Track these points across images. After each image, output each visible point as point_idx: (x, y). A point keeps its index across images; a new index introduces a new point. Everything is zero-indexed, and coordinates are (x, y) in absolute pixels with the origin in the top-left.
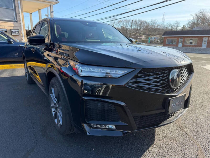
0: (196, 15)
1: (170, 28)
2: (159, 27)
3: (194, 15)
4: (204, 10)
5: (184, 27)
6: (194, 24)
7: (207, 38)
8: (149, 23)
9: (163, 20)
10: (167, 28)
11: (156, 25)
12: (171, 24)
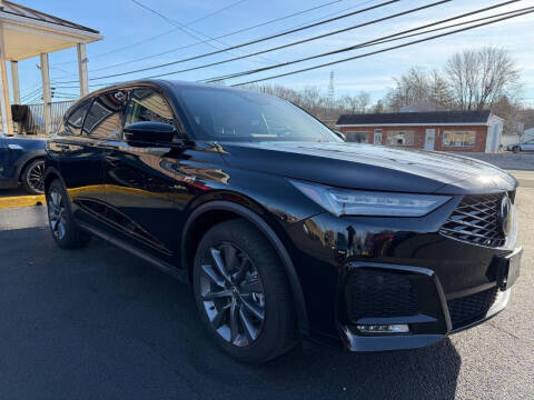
0: (404, 79)
1: (348, 107)
2: (323, 104)
3: (400, 80)
4: (418, 68)
5: (380, 106)
6: (400, 99)
7: (434, 130)
8: (300, 96)
9: (332, 87)
10: (342, 108)
11: (317, 101)
12: (350, 99)
